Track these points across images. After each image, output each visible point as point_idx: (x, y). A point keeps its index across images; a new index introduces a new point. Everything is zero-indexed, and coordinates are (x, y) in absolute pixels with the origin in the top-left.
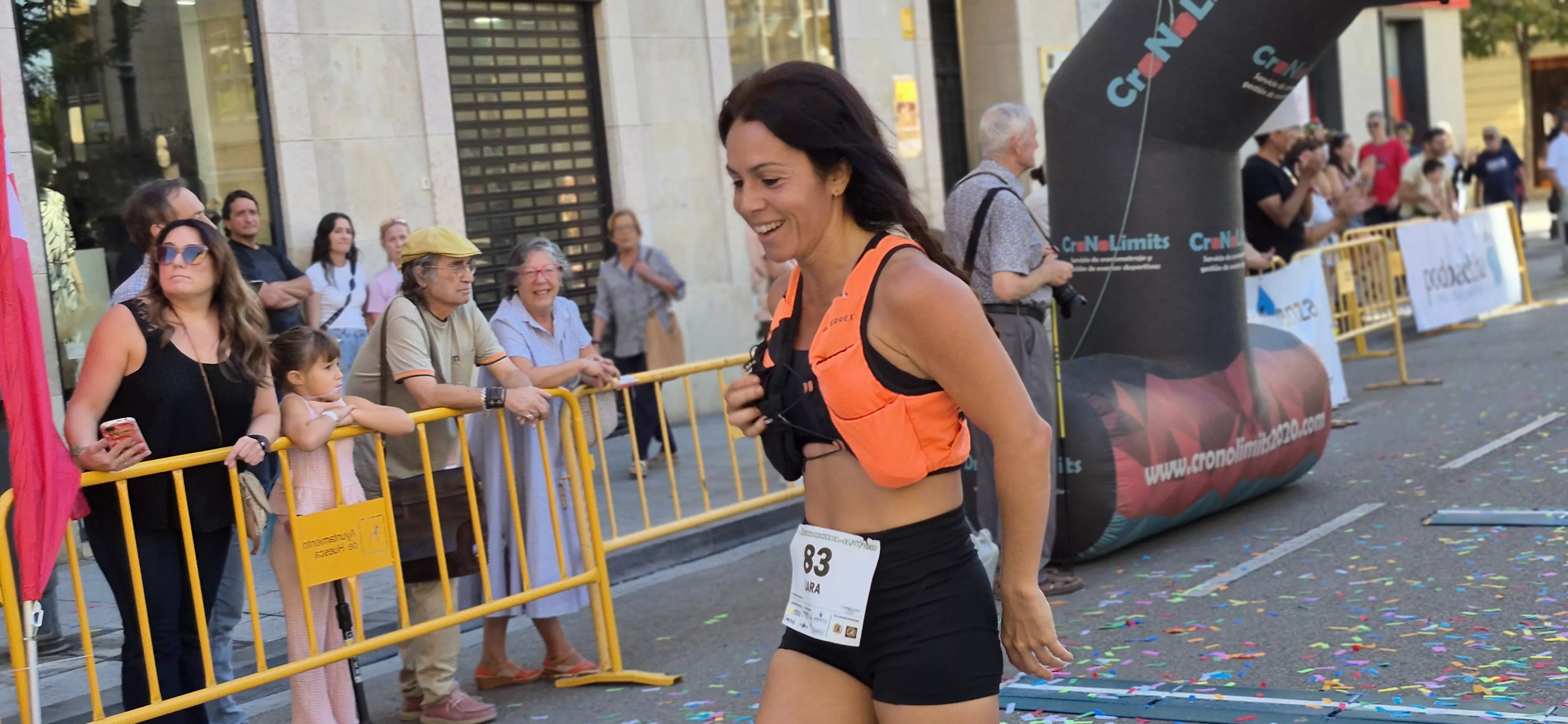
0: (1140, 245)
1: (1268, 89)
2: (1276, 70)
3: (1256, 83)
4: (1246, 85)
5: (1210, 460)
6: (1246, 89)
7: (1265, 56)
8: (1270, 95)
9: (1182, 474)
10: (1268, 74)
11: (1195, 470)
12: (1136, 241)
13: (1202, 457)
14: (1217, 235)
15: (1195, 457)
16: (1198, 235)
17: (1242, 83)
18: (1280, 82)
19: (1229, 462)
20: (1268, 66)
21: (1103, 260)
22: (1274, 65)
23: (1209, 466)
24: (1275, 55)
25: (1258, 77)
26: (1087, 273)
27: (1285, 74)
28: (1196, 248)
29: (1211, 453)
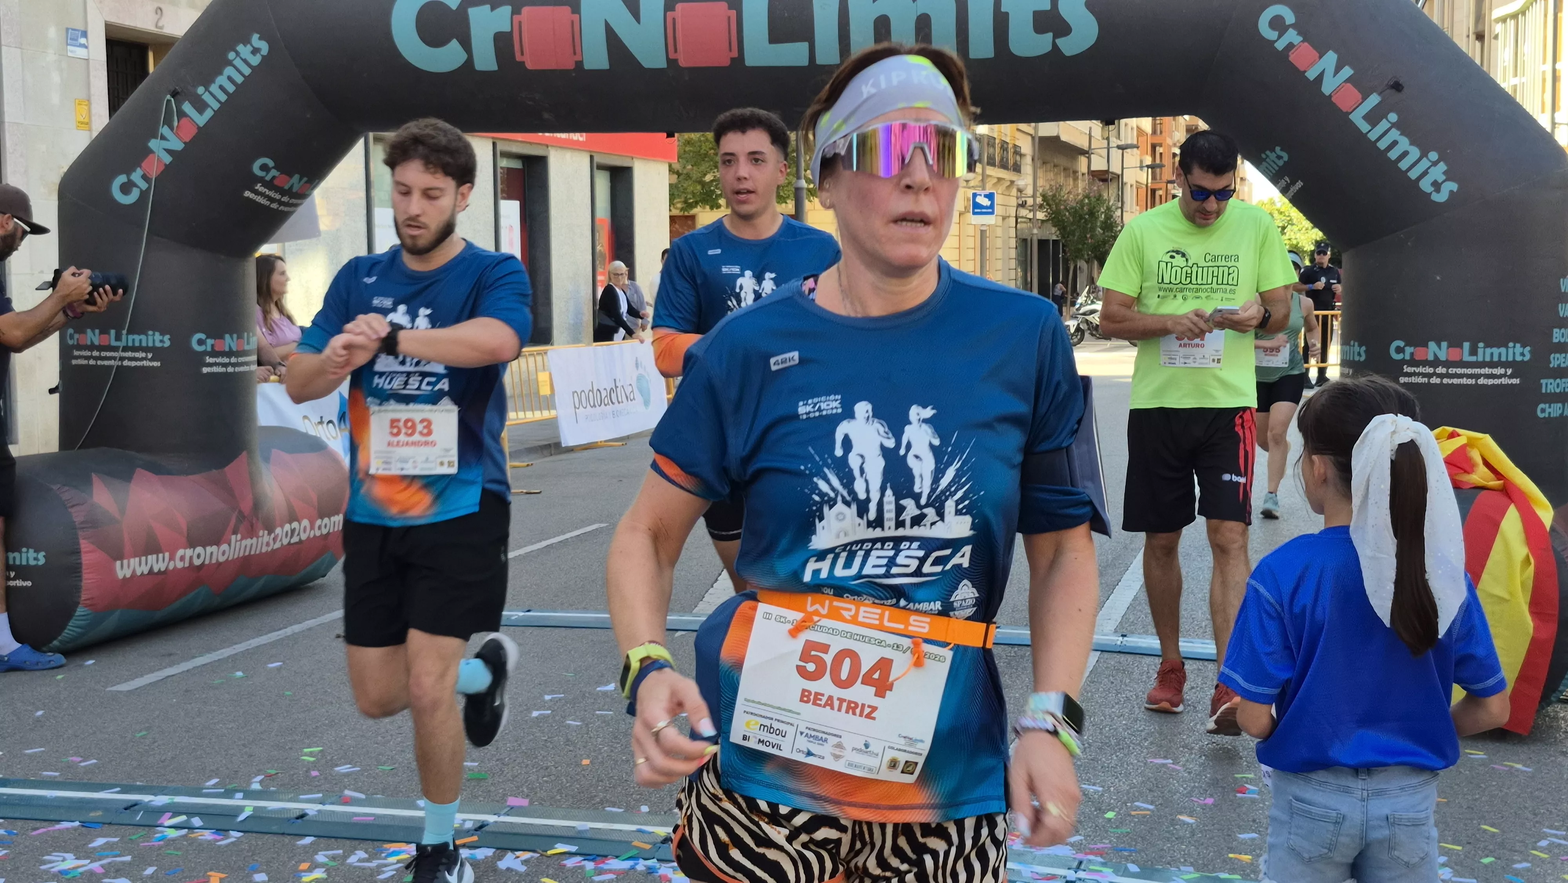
0: (141, 341)
1: (272, 200)
2: (276, 182)
3: (257, 193)
4: (247, 194)
5: (199, 556)
6: (248, 198)
7: (264, 167)
8: (274, 206)
9: (163, 569)
10: (269, 185)
11: (180, 565)
12: (137, 337)
13: (189, 552)
14: (221, 337)
15: (180, 552)
16: (202, 336)
17: (244, 192)
18: (283, 195)
19: (222, 559)
20: (268, 178)
21: (103, 354)
22: (274, 178)
23: (197, 562)
24: (273, 168)
25: (259, 187)
26: (88, 366)
27: (286, 187)
28: (200, 349)
29: (199, 549)
